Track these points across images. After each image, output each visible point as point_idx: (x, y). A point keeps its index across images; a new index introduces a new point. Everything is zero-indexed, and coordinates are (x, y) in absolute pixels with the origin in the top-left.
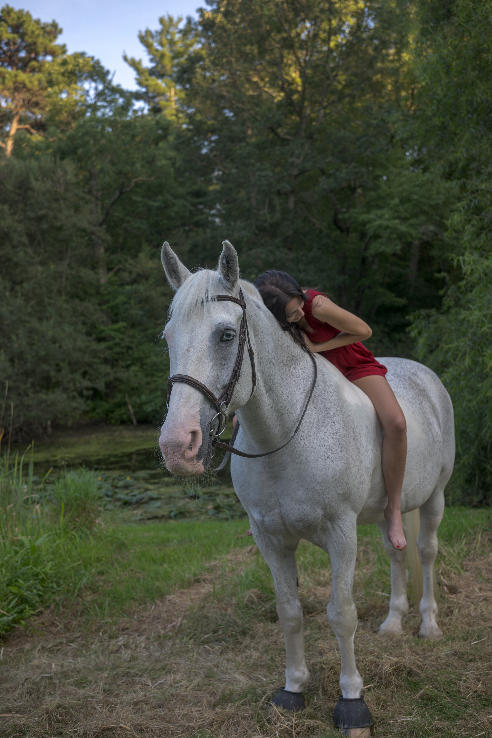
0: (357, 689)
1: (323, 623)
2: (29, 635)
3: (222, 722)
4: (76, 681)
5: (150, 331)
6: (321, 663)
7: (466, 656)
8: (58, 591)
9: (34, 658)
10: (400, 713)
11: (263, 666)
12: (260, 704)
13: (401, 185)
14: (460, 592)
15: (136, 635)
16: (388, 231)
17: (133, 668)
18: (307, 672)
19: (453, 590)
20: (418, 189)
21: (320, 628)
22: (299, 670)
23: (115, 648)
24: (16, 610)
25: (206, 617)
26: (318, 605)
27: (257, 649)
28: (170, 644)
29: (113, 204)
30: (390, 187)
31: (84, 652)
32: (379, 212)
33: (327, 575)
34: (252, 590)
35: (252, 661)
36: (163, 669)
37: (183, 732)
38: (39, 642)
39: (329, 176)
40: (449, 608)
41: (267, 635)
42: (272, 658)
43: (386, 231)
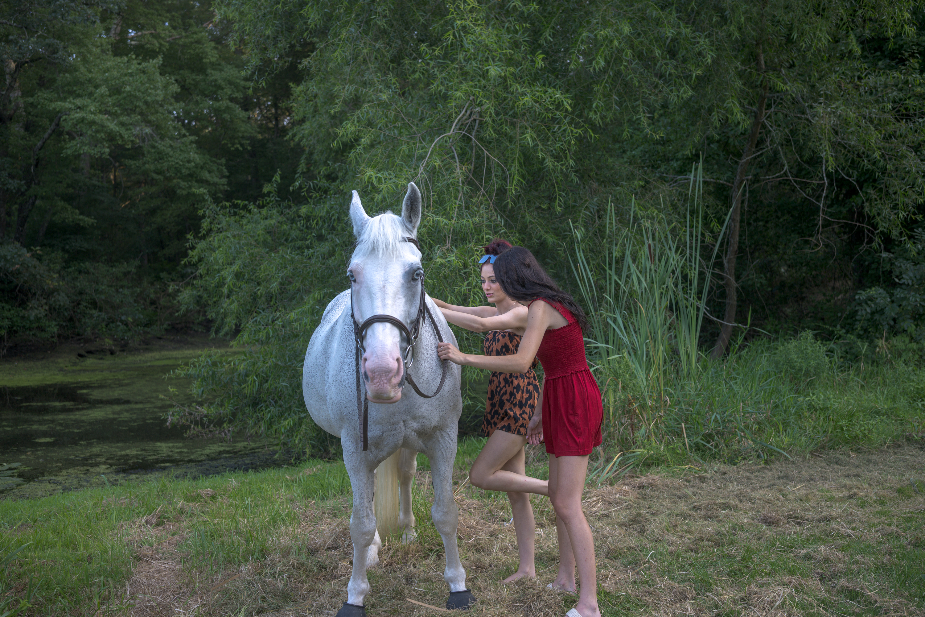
16: (93, 128)
20: (131, 79)
30: (90, 71)
32: (79, 102)
43: (90, 127)
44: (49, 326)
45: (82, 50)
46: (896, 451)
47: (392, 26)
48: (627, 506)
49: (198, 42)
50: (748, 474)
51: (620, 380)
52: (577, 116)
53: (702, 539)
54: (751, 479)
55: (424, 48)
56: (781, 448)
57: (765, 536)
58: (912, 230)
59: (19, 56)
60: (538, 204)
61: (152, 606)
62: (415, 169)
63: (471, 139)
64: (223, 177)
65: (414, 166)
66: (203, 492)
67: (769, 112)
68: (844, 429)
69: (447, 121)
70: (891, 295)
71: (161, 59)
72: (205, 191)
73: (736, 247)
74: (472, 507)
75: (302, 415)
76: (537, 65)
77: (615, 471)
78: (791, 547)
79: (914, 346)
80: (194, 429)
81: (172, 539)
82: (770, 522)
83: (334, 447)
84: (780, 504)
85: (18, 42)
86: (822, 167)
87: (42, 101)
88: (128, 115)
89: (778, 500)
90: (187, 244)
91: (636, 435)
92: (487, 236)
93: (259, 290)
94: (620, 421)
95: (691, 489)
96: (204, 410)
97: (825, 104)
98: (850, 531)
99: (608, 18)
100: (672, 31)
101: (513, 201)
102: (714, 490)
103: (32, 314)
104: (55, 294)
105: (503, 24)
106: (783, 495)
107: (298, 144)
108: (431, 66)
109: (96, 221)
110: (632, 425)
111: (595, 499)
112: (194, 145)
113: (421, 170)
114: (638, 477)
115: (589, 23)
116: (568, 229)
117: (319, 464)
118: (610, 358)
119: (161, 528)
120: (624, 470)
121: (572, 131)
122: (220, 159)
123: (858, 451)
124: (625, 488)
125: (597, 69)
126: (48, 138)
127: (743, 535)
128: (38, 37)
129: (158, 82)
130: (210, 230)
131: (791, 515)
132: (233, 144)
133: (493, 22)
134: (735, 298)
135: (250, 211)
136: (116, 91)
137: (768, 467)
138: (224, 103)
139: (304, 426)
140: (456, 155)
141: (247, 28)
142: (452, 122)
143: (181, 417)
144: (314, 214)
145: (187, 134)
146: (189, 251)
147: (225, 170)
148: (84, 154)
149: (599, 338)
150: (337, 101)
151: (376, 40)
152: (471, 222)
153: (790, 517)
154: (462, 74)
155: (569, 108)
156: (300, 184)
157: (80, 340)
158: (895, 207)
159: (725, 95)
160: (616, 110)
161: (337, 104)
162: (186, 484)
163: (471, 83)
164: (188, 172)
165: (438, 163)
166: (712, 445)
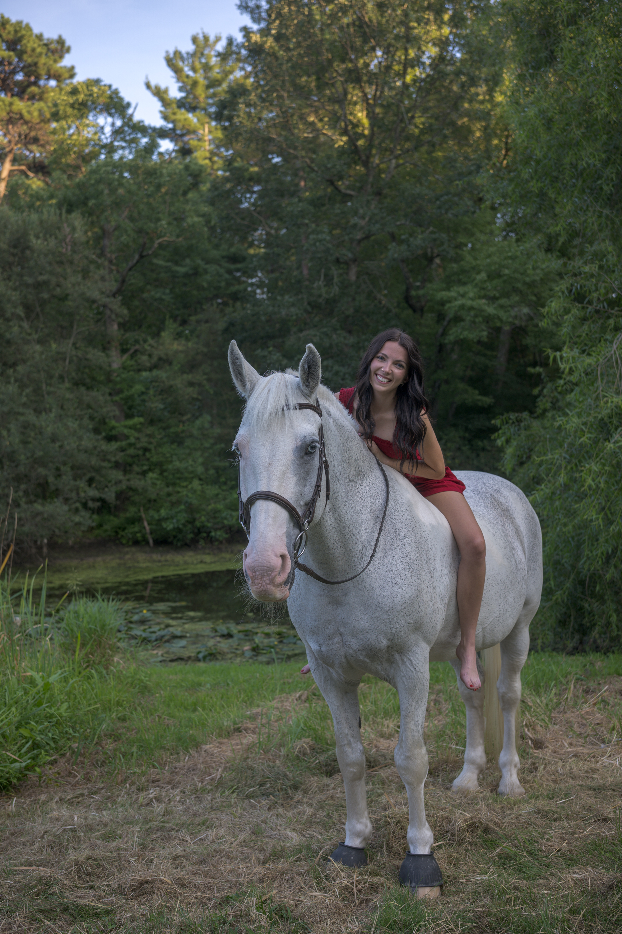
0: (426, 844)
1: (388, 778)
2: (43, 785)
3: (274, 879)
4: (104, 834)
5: (172, 430)
6: (385, 817)
7: (550, 815)
8: (74, 736)
9: (52, 810)
10: (474, 872)
11: (318, 823)
12: (317, 860)
13: (489, 256)
14: (547, 747)
15: (170, 787)
16: (472, 313)
17: (168, 823)
18: (369, 826)
19: (539, 745)
20: (510, 261)
21: (383, 783)
22: (361, 823)
23: (146, 801)
24: (29, 755)
25: (251, 769)
26: (380, 759)
27: (310, 805)
28: (209, 798)
29: (130, 269)
30: (475, 259)
31: (109, 805)
32: (462, 289)
33: (391, 725)
34: (303, 740)
35: (305, 817)
36: (204, 824)
37: (230, 888)
38: (56, 793)
39: (401, 242)
40: (534, 764)
41: (322, 790)
42: (328, 815)
43: (470, 312)
87: (432, 292)
88: (507, 297)
136: (495, 275)
148: (464, 339)
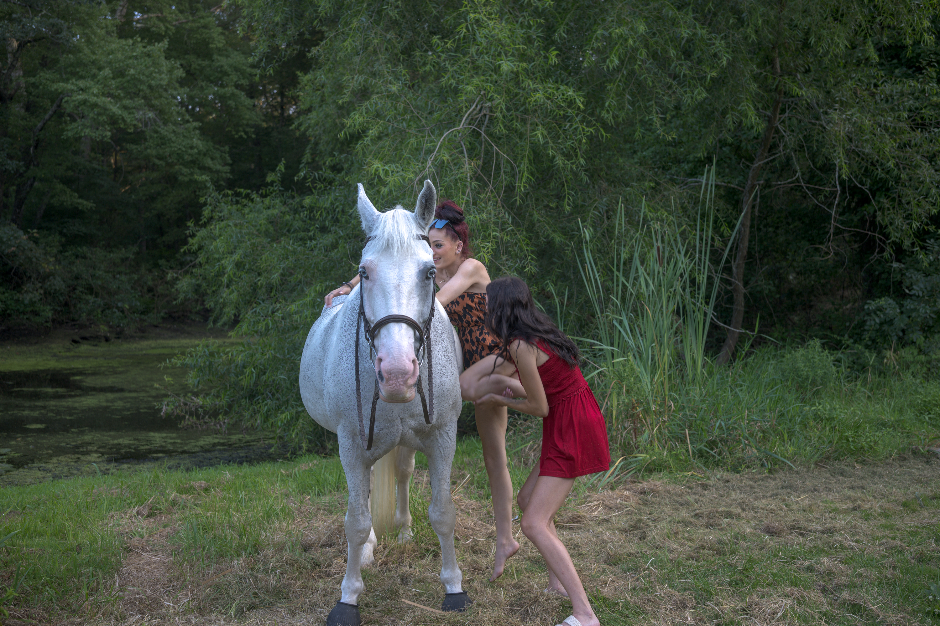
13: (112, 52)
16: (96, 110)
20: (135, 62)
30: (94, 53)
32: (81, 84)
43: (93, 109)
44: (44, 311)
45: (87, 31)
46: (902, 464)
47: (404, 17)
48: (627, 511)
49: (205, 27)
50: (751, 483)
51: (624, 383)
52: (588, 114)
53: (703, 547)
54: (754, 488)
55: (436, 40)
56: (785, 457)
57: (768, 546)
58: (924, 241)
59: (22, 35)
60: (546, 202)
61: (141, 598)
62: (423, 163)
63: (479, 134)
64: (226, 164)
65: (422, 160)
66: (196, 484)
67: (783, 117)
68: (850, 439)
69: (456, 116)
70: (901, 306)
71: (167, 43)
72: (208, 178)
73: (745, 252)
74: (470, 507)
75: (300, 409)
76: (550, 62)
77: (617, 476)
78: (794, 558)
79: (923, 358)
80: (188, 419)
81: (163, 531)
82: (772, 532)
83: (331, 442)
84: (783, 514)
85: (21, 21)
86: (835, 174)
87: (44, 81)
88: (131, 98)
89: (781, 510)
90: (188, 232)
91: (638, 440)
92: (494, 233)
93: (259, 280)
94: (622, 425)
95: (694, 496)
96: (199, 401)
97: (840, 110)
98: (853, 544)
99: (623, 16)
100: (687, 31)
101: (521, 198)
102: (716, 498)
103: (27, 298)
104: (51, 278)
105: (517, 19)
106: (786, 505)
107: (304, 134)
108: (442, 58)
109: (95, 205)
110: (635, 430)
111: (595, 503)
112: (197, 132)
113: (429, 163)
114: (639, 482)
115: (604, 20)
116: (576, 229)
117: (315, 459)
118: (615, 361)
119: (152, 520)
120: (626, 475)
121: (583, 129)
122: (223, 147)
123: (863, 462)
124: (626, 493)
125: (611, 67)
126: (49, 119)
127: (745, 544)
128: (42, 16)
129: (163, 66)
130: (211, 218)
131: (794, 526)
132: (237, 132)
133: (506, 17)
134: (743, 304)
135: (252, 200)
136: (120, 73)
137: (772, 476)
138: (230, 90)
139: (301, 421)
140: (465, 150)
141: (256, 14)
142: (462, 117)
143: (176, 407)
144: (318, 205)
145: (191, 120)
146: (190, 239)
147: (228, 158)
148: (85, 136)
149: (604, 340)
150: (345, 91)
151: (387, 31)
152: (478, 218)
153: (793, 527)
154: (474, 68)
155: (582, 106)
156: (305, 174)
157: (74, 325)
158: (908, 217)
159: (741, 98)
160: (629, 109)
161: (345, 94)
162: (178, 476)
163: (482, 78)
164: (190, 158)
165: (446, 157)
166: (715, 453)
